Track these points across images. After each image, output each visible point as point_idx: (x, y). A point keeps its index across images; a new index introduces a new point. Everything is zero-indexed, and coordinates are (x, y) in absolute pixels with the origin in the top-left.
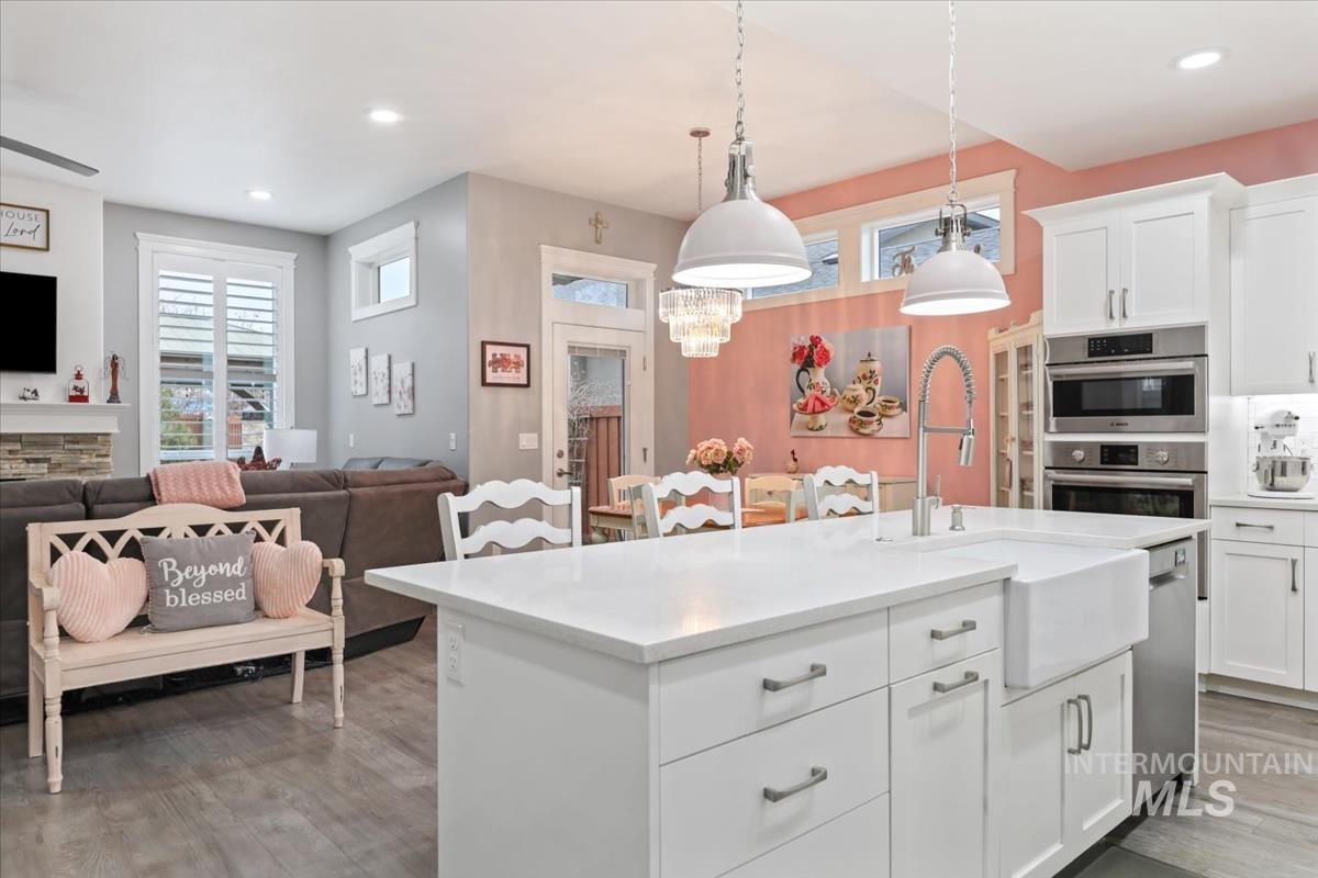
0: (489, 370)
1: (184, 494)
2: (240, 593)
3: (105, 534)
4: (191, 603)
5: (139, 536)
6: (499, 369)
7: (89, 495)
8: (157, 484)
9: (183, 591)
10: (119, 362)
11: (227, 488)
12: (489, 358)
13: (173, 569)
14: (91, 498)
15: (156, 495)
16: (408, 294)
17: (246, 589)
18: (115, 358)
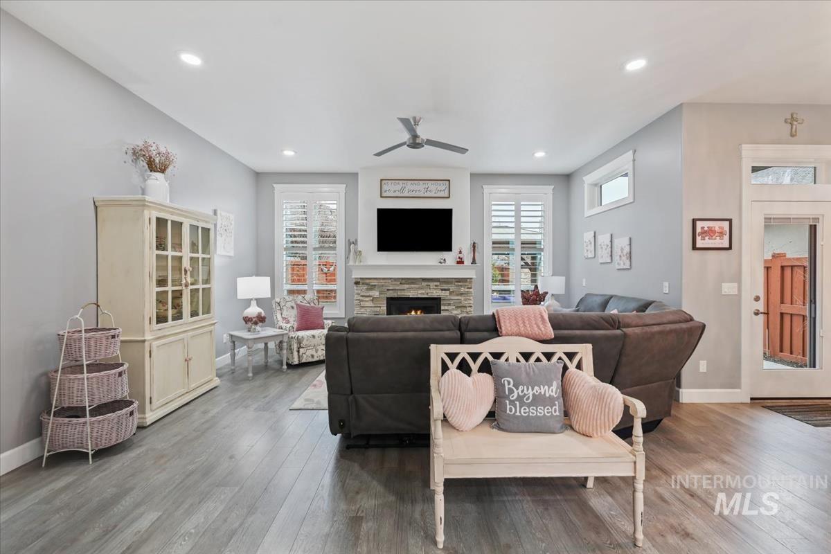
0: (698, 239)
1: (515, 329)
2: (555, 409)
3: (471, 354)
4: (523, 413)
5: (491, 358)
6: (707, 238)
7: (462, 325)
8: (499, 321)
9: (517, 403)
10: (476, 245)
11: (541, 326)
12: (698, 230)
13: (511, 386)
14: (463, 327)
15: (499, 329)
16: (627, 195)
17: (559, 406)
18: (474, 243)
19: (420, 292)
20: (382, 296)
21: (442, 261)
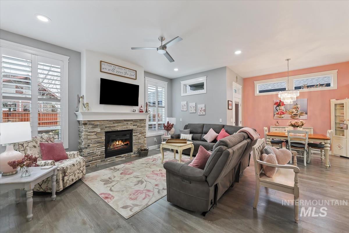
12: (229, 104)
18: (147, 103)
19: (123, 127)
20: (102, 131)
21: (134, 111)
